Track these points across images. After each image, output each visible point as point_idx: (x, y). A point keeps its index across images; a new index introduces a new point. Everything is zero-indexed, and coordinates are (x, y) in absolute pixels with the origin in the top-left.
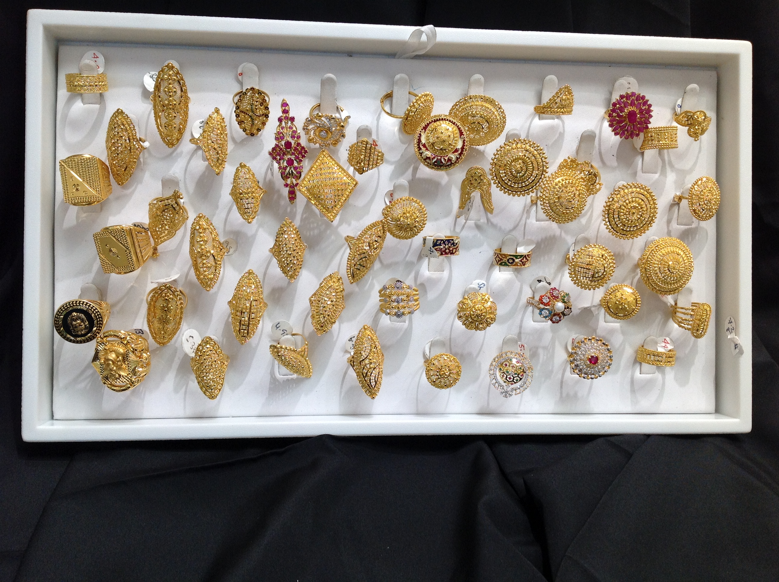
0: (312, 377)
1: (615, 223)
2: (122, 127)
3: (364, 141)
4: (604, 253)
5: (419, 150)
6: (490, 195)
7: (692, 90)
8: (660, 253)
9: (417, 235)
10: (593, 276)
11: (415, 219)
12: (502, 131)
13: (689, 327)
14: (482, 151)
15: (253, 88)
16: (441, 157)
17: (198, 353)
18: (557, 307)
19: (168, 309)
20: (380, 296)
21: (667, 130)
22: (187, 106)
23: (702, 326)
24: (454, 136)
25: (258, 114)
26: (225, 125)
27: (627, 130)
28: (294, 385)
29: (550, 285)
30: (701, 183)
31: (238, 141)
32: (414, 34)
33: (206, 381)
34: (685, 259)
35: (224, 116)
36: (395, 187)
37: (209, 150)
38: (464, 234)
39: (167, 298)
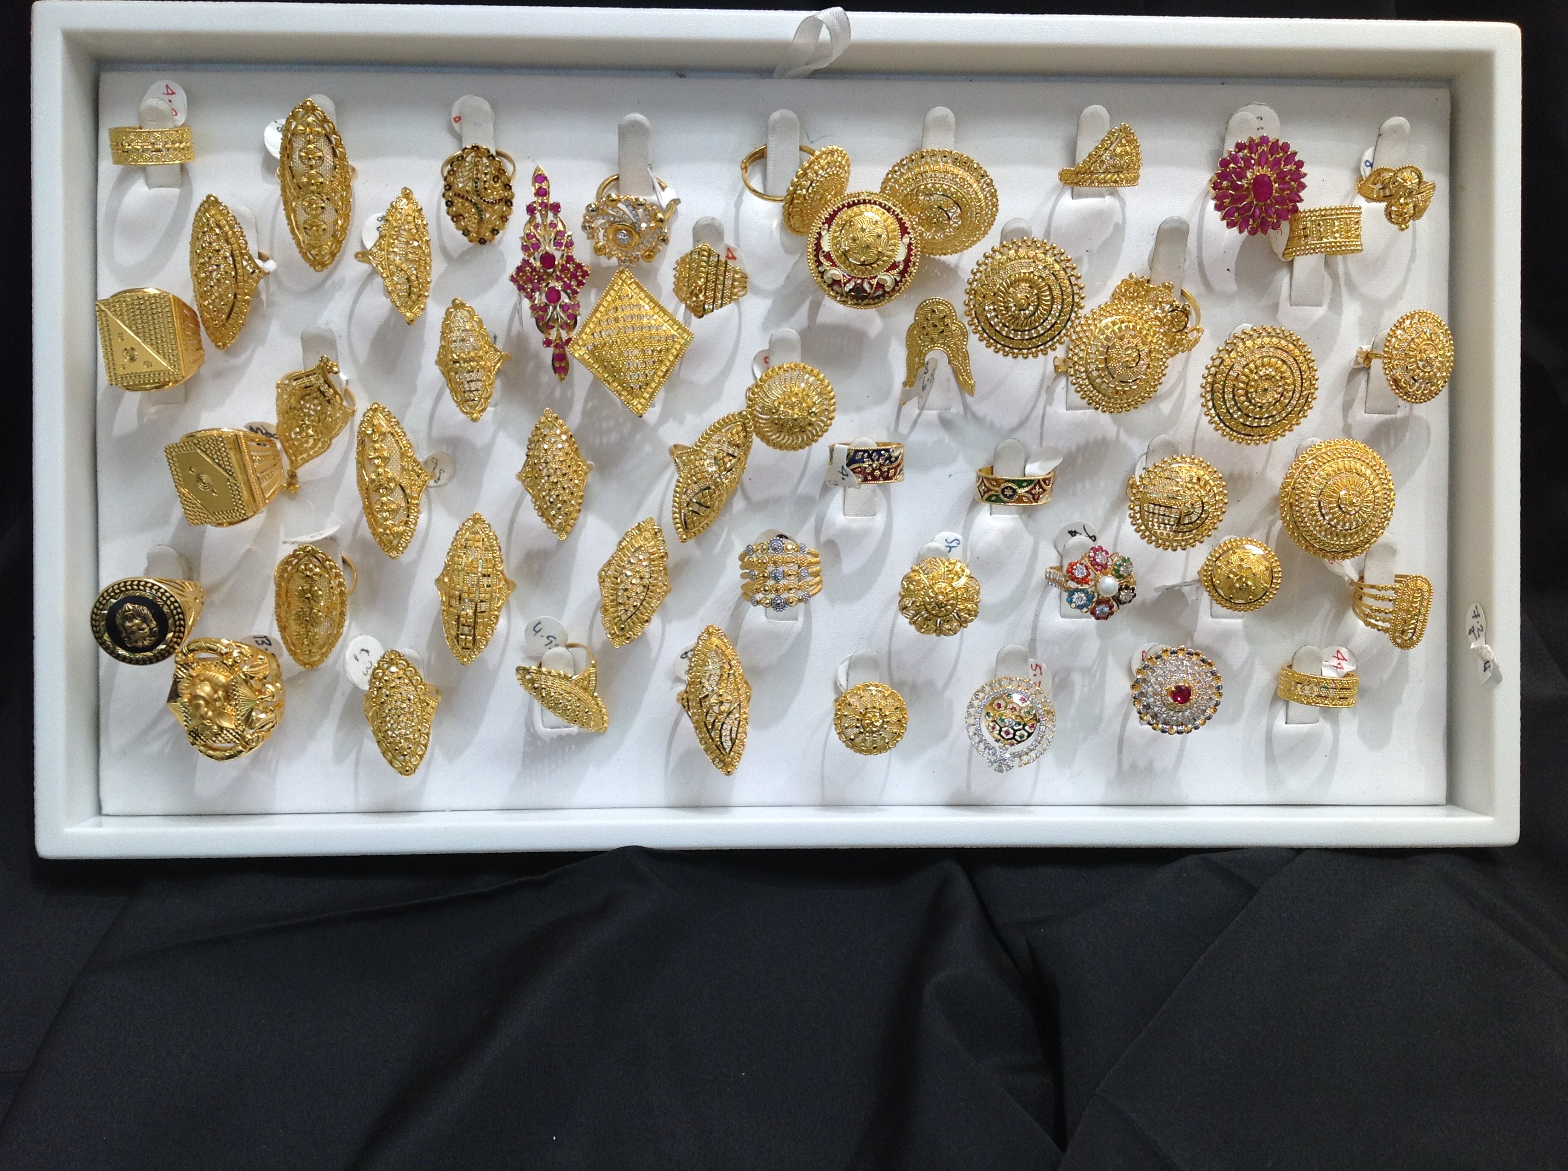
0: (608, 731)
1: (1228, 411)
2: (217, 231)
3: (704, 250)
4: (1202, 473)
5: (818, 267)
6: (966, 356)
7: (1395, 129)
8: (1322, 473)
9: (816, 441)
10: (1179, 522)
11: (809, 408)
12: (991, 224)
13: (1387, 625)
14: (952, 266)
15: (475, 146)
16: (863, 279)
17: (374, 683)
18: (1104, 586)
19: (313, 595)
20: (742, 567)
21: (1338, 214)
22: (349, 186)
23: (1413, 624)
24: (888, 235)
25: (490, 199)
26: (425, 222)
27: (1253, 216)
28: (573, 747)
29: (1094, 540)
30: (1411, 324)
31: (455, 255)
32: (803, 26)
33: (392, 740)
34: (1374, 484)
35: (421, 204)
36: (772, 343)
37: (392, 274)
38: (917, 437)
39: (308, 573)
